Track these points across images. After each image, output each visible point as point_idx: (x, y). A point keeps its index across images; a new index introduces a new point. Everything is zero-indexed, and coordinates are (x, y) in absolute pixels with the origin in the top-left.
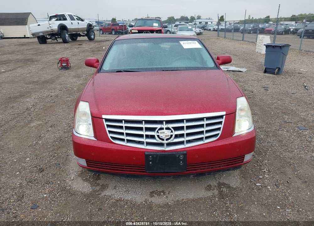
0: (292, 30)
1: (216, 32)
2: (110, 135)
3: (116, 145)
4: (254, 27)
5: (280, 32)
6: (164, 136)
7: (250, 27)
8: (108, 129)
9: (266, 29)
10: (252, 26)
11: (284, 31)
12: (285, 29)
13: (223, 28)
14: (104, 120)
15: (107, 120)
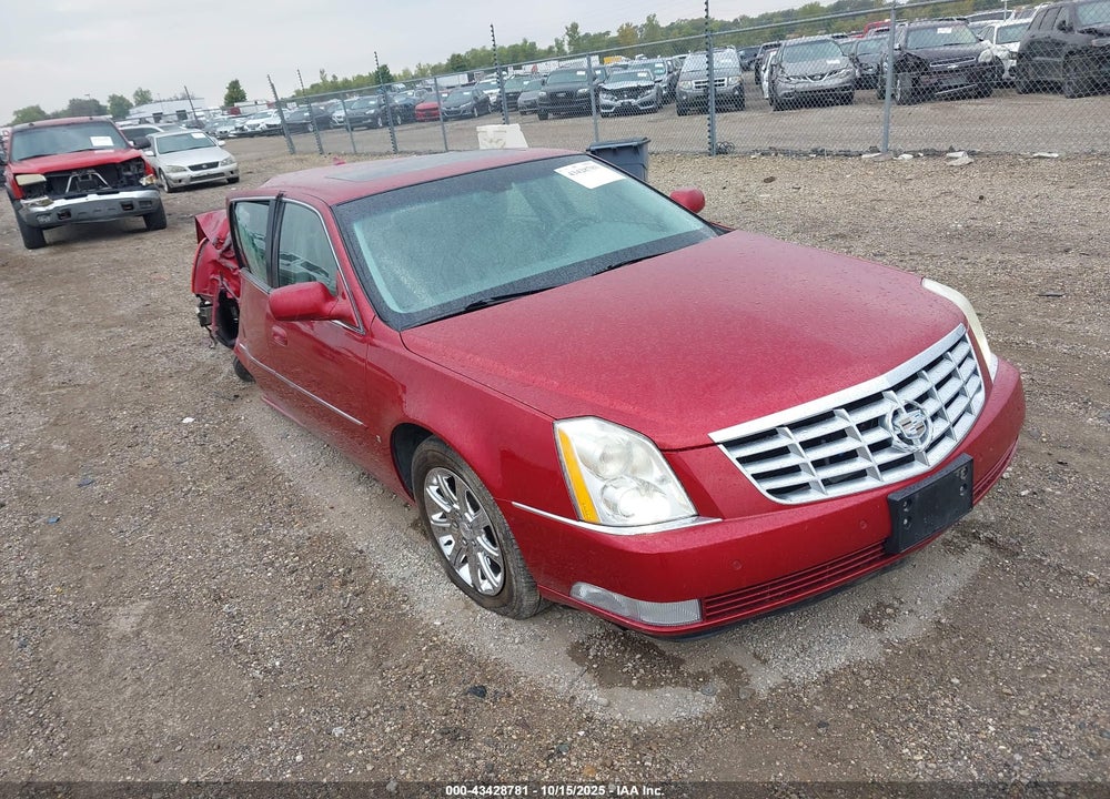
0: (493, 99)
1: (281, 139)
2: (763, 487)
3: (797, 509)
4: (380, 106)
5: (464, 112)
6: (915, 432)
7: (370, 108)
8: (749, 471)
9: (420, 106)
10: (372, 103)
11: (475, 106)
12: (476, 98)
13: (272, 123)
14: (721, 447)
15: (731, 444)
